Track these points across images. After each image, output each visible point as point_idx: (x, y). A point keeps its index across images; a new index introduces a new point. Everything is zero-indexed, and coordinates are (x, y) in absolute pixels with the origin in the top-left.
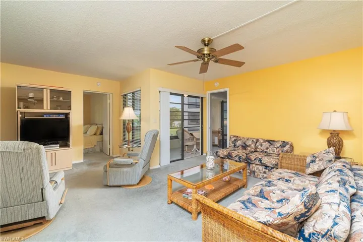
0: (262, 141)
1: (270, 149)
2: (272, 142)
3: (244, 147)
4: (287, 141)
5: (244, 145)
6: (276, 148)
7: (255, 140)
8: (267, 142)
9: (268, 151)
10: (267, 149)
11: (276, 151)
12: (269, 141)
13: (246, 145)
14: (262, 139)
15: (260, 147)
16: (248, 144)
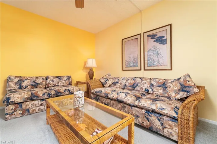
0: (52, 78)
1: (61, 82)
2: (60, 78)
3: (35, 86)
4: (69, 75)
5: (34, 84)
6: (65, 81)
7: (45, 78)
8: (56, 78)
9: (59, 84)
10: (58, 83)
11: (65, 83)
12: (57, 77)
13: (37, 84)
14: (52, 76)
15: (51, 82)
16: (39, 82)
